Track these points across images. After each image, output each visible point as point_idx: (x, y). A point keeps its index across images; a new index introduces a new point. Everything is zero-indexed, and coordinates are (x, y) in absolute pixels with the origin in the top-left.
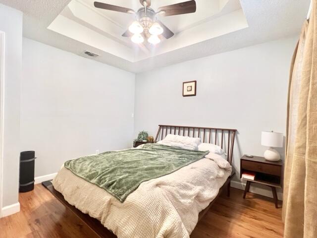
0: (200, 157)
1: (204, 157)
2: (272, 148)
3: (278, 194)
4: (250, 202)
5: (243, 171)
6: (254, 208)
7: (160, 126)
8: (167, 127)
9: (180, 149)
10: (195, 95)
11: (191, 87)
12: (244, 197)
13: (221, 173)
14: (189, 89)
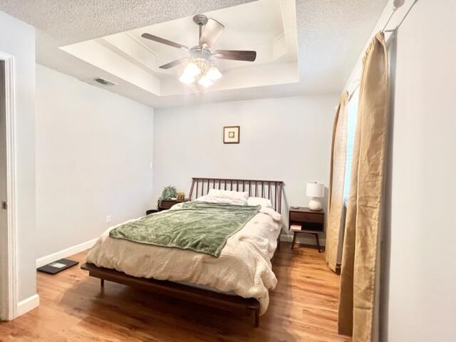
0: (256, 212)
1: (259, 212)
2: (315, 199)
3: (320, 240)
4: (298, 251)
5: (292, 222)
6: (302, 255)
7: (194, 179)
8: (203, 180)
9: (228, 205)
10: (238, 143)
11: (234, 133)
12: (292, 248)
13: (276, 226)
14: (231, 135)
